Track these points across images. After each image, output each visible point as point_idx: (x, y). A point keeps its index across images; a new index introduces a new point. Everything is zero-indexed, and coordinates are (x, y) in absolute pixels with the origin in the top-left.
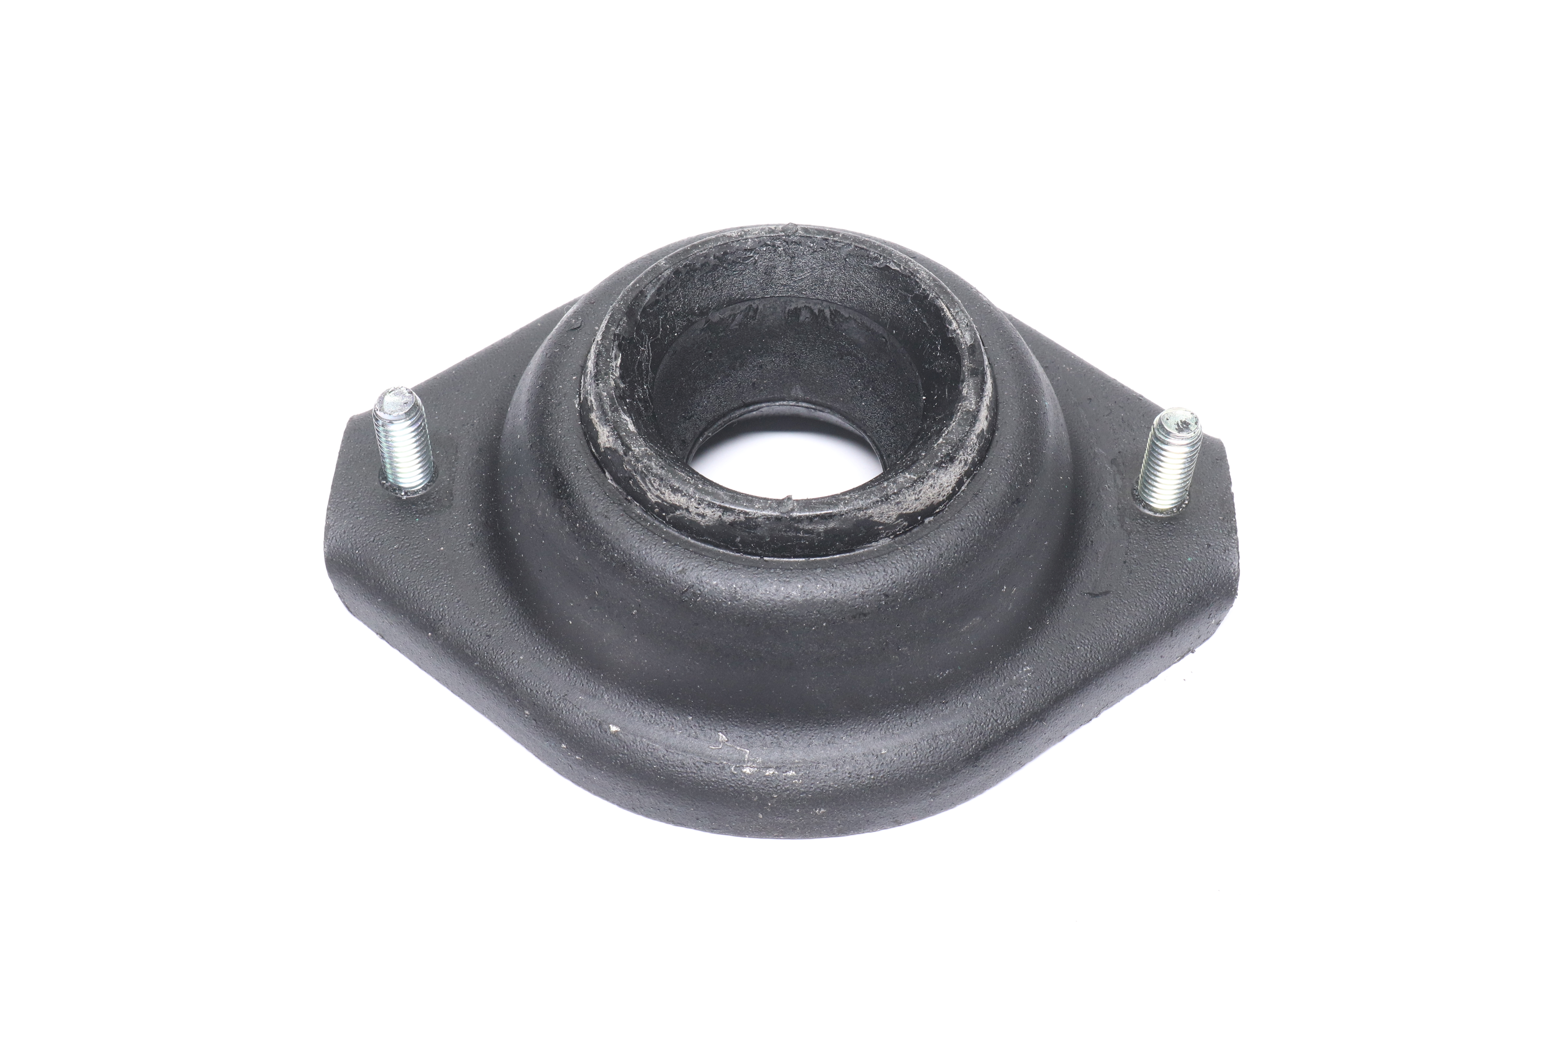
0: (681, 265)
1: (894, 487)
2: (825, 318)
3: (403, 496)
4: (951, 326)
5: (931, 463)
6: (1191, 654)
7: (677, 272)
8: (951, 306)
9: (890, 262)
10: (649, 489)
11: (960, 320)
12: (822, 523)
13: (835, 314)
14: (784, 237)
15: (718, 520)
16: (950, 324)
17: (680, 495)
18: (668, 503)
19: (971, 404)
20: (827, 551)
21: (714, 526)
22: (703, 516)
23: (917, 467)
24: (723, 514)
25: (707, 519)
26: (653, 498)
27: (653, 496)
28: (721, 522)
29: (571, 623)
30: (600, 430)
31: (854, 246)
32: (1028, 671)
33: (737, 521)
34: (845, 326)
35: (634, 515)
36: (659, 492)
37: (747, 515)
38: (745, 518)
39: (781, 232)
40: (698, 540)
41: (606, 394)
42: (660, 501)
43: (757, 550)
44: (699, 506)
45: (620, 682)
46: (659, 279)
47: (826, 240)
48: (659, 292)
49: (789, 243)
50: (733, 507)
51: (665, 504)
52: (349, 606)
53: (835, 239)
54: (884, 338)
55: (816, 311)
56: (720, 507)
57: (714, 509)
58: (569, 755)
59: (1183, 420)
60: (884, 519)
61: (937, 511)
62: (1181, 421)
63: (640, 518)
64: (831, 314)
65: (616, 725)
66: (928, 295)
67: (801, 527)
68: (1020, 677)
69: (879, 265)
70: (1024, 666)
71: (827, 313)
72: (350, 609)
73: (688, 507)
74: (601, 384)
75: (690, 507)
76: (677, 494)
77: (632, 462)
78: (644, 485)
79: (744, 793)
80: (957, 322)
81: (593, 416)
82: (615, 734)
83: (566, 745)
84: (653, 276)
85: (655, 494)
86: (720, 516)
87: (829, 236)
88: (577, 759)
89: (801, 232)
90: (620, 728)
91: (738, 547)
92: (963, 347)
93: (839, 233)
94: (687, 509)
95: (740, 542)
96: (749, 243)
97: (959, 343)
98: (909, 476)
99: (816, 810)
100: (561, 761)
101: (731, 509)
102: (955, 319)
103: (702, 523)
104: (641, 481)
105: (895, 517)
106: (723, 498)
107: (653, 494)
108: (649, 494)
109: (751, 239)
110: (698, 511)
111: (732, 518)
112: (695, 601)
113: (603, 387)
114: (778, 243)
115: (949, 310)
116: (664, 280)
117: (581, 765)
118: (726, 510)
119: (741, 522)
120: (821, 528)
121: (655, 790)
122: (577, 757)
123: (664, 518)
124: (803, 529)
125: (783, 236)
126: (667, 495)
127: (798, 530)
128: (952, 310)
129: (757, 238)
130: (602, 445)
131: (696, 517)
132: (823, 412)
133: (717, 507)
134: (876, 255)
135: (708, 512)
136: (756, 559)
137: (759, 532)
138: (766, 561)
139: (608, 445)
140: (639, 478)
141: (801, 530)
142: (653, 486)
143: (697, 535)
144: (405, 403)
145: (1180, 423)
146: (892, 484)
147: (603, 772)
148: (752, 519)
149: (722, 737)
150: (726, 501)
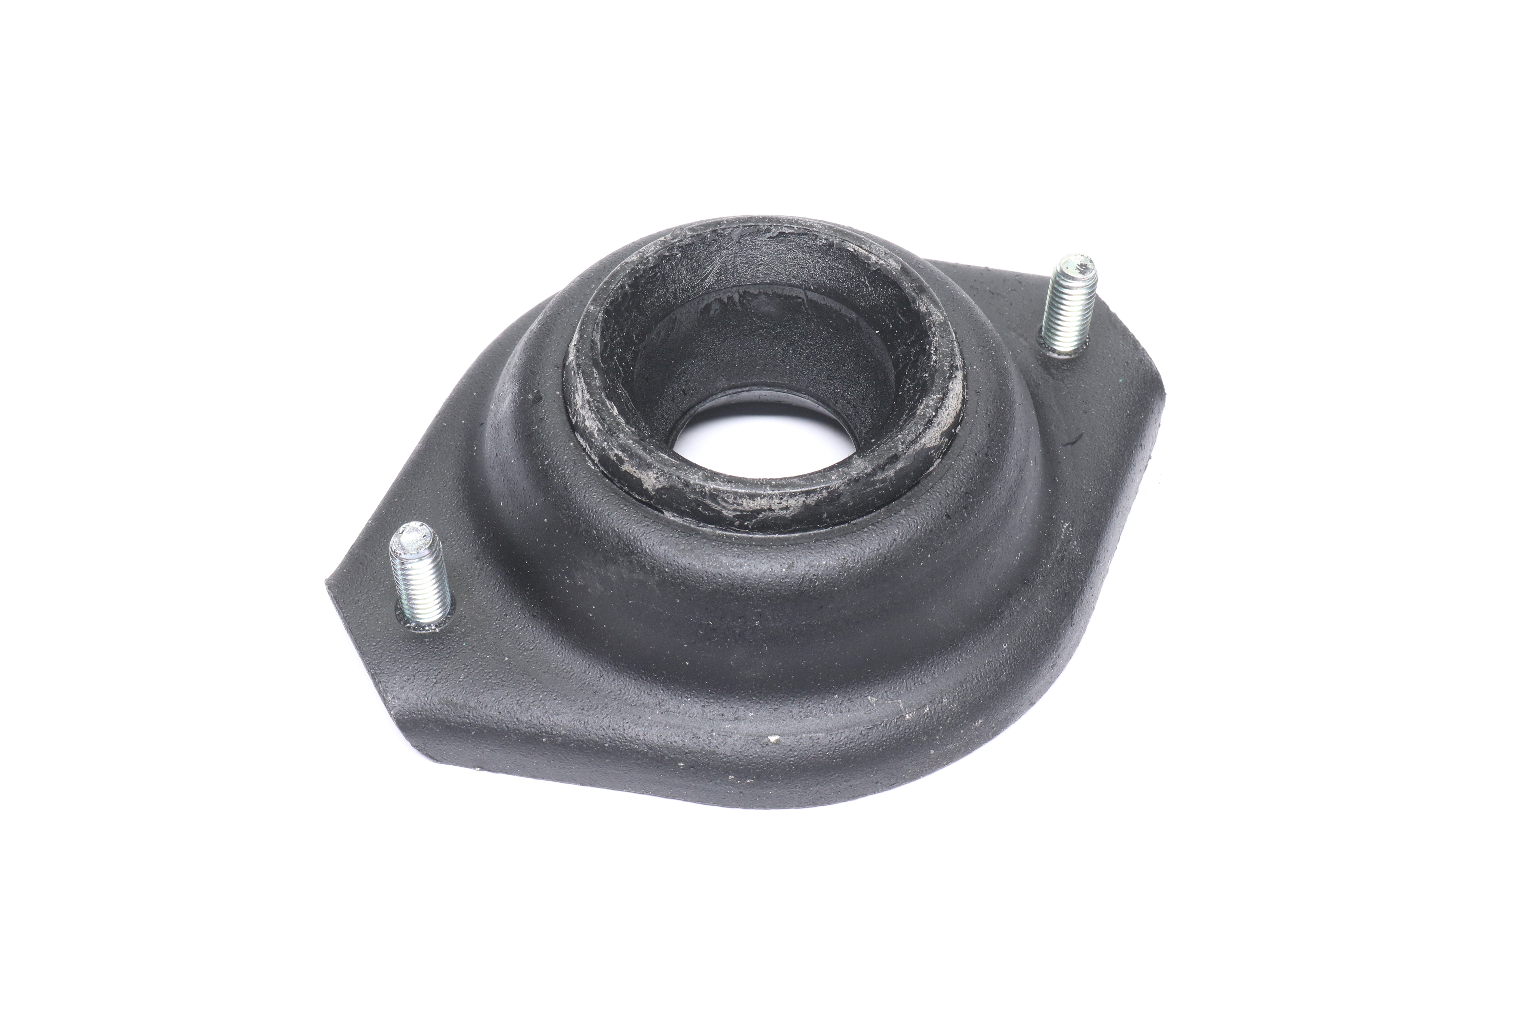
0: (607, 303)
1: (931, 411)
2: (734, 304)
3: (435, 629)
4: (870, 260)
5: (945, 378)
6: (1150, 460)
7: (607, 312)
8: (861, 243)
9: (782, 228)
10: (724, 507)
11: (877, 251)
12: (892, 468)
13: (745, 295)
14: (678, 244)
15: (803, 505)
16: (869, 258)
17: (759, 498)
18: (748, 512)
19: (938, 316)
20: (900, 492)
21: (800, 513)
22: (787, 508)
23: (936, 387)
24: (806, 498)
25: (792, 509)
26: (730, 514)
27: (729, 512)
28: (806, 506)
29: (688, 663)
30: (642, 476)
31: (743, 226)
32: (1068, 528)
33: (821, 499)
34: (754, 303)
35: (714, 537)
36: (735, 505)
37: (828, 489)
38: (828, 492)
39: (673, 239)
40: (786, 533)
41: (631, 441)
42: (739, 513)
43: (844, 518)
44: (782, 501)
45: (758, 695)
46: (598, 324)
47: (715, 231)
48: (603, 337)
49: (684, 247)
50: (813, 488)
51: (745, 513)
52: (433, 756)
53: (722, 227)
54: (800, 298)
55: (726, 300)
56: (802, 493)
57: (797, 497)
58: (739, 784)
59: (1079, 264)
60: (933, 444)
61: (960, 418)
62: (1078, 265)
63: (723, 538)
64: (740, 296)
65: (775, 734)
66: (833, 242)
67: (876, 478)
68: (1066, 534)
69: (772, 234)
70: (1063, 524)
71: (736, 297)
72: (435, 758)
73: (770, 506)
74: (621, 435)
75: (773, 505)
76: (756, 499)
77: (697, 490)
78: (716, 506)
79: (914, 738)
80: (875, 254)
81: (626, 467)
82: (777, 742)
83: (734, 775)
84: (592, 323)
85: (732, 508)
86: (804, 501)
87: (716, 226)
88: (748, 784)
89: (689, 233)
90: (779, 735)
91: (826, 522)
92: (894, 273)
93: (722, 221)
94: (770, 509)
95: (827, 517)
96: (651, 261)
97: (888, 271)
98: (935, 397)
99: (975, 724)
100: (730, 794)
101: (813, 490)
102: (870, 253)
103: (787, 516)
104: (712, 503)
105: (939, 437)
106: (800, 484)
107: (729, 510)
108: (724, 512)
109: (650, 256)
110: (781, 506)
111: (816, 498)
112: (815, 587)
113: (624, 436)
114: (675, 251)
115: (861, 248)
116: (602, 323)
117: (754, 787)
118: (808, 493)
119: (825, 498)
120: (891, 473)
121: (835, 774)
122: (748, 781)
123: (747, 527)
124: (878, 480)
125: (676, 242)
126: (745, 504)
127: (874, 483)
128: (863, 246)
129: (655, 253)
130: (650, 489)
131: (780, 512)
132: (751, 391)
133: (800, 494)
134: (766, 227)
135: (792, 502)
136: (845, 527)
137: (842, 500)
138: (855, 524)
139: (659, 486)
140: (708, 502)
141: (877, 481)
142: (727, 502)
143: (784, 529)
144: (424, 536)
145: (1079, 267)
146: (927, 410)
147: (779, 782)
148: (834, 491)
149: (872, 699)
150: (805, 485)
